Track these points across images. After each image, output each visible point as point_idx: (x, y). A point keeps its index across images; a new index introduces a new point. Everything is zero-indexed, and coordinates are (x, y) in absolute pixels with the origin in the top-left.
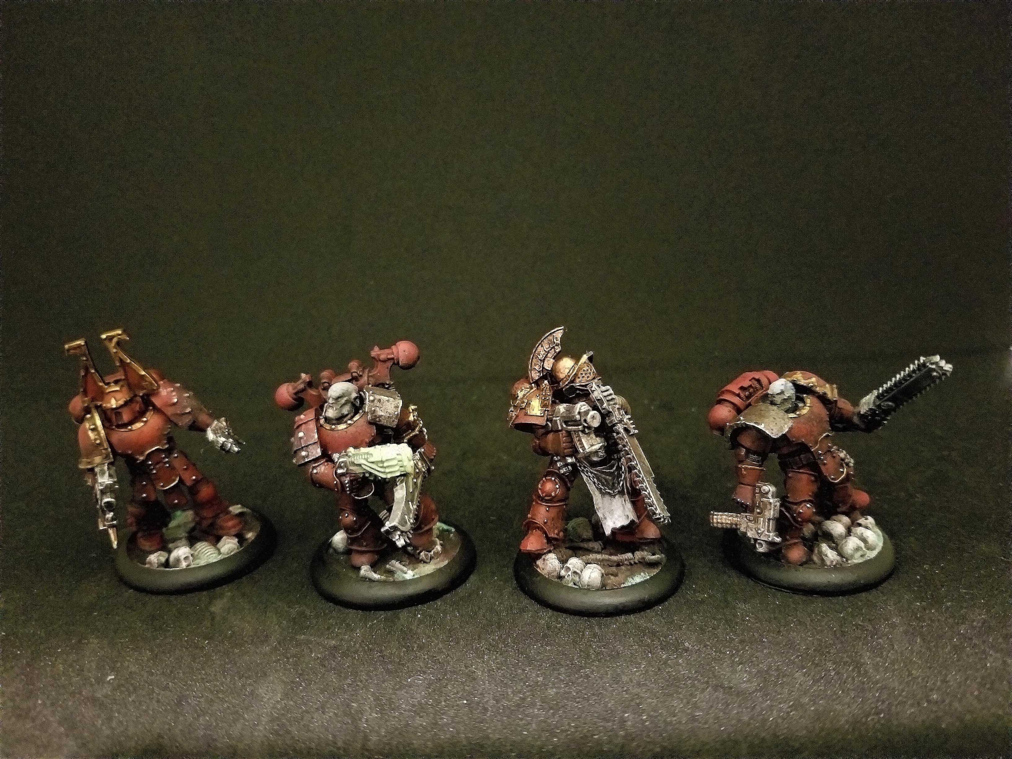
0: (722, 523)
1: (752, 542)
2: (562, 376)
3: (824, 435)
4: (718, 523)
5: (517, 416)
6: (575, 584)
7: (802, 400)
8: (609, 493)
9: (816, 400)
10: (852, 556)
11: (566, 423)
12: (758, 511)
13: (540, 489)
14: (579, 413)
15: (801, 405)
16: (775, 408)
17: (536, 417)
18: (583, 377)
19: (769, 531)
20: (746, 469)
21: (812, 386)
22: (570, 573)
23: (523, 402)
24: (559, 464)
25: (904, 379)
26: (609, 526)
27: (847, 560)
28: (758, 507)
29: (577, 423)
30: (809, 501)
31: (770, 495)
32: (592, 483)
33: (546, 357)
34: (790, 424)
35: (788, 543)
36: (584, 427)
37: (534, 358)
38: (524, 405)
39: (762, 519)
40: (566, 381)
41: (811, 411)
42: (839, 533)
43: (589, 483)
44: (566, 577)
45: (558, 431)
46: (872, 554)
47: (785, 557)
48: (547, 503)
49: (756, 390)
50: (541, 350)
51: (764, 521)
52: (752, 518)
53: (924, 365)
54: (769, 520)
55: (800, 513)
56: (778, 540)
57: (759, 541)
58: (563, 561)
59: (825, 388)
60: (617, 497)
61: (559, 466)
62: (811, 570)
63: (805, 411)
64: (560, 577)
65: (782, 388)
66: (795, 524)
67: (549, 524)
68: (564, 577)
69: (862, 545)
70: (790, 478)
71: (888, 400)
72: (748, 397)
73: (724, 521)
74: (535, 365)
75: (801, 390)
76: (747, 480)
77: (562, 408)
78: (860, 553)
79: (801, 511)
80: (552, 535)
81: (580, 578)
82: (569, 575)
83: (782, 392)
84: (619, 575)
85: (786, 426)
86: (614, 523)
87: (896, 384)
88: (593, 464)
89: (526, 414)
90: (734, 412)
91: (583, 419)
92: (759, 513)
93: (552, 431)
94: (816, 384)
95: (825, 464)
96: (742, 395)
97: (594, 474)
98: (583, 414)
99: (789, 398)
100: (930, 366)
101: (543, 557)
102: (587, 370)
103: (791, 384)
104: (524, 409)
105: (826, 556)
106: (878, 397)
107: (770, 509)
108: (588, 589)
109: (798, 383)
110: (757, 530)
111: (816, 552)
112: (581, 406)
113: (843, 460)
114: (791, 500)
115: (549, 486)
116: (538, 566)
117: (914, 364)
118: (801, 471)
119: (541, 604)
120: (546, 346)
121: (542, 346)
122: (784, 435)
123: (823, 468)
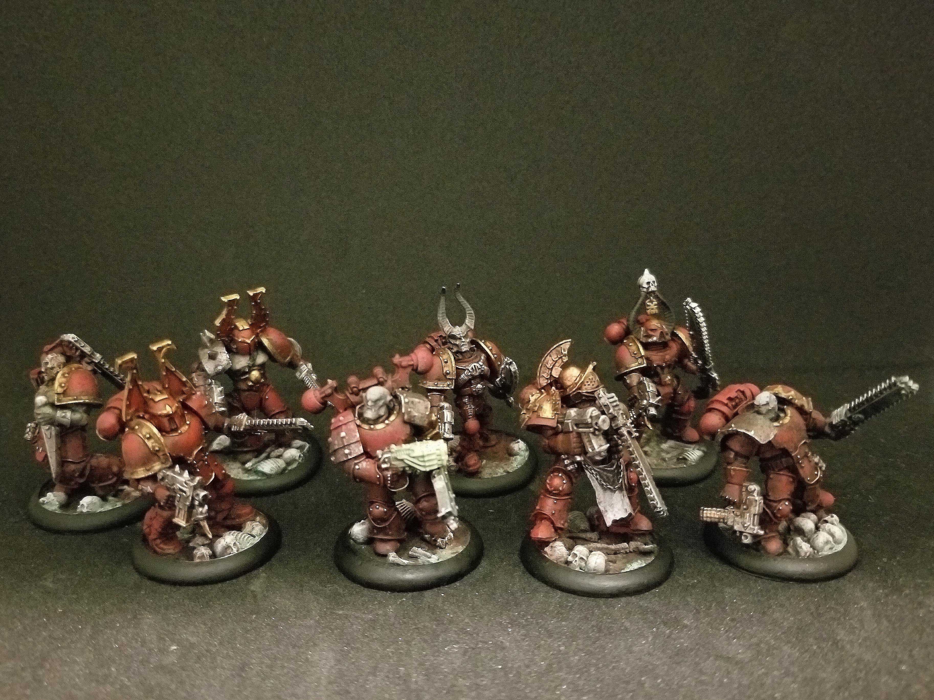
0: (711, 518)
1: (738, 534)
2: (568, 383)
3: (803, 442)
4: (707, 517)
5: (530, 418)
6: (581, 569)
7: (783, 411)
8: (610, 488)
9: (795, 412)
10: (822, 549)
11: (577, 425)
12: (745, 507)
13: (549, 484)
14: (591, 417)
15: (782, 415)
16: (761, 417)
17: (547, 420)
18: (589, 385)
19: (753, 525)
20: (734, 470)
21: (792, 399)
22: (577, 559)
23: (536, 406)
24: (566, 462)
25: (876, 395)
26: (609, 518)
27: (818, 552)
28: (745, 504)
29: (588, 425)
30: (788, 500)
31: (755, 494)
32: (595, 480)
33: (554, 366)
34: (776, 432)
35: (768, 536)
36: (595, 429)
37: (543, 366)
38: (536, 408)
39: (748, 514)
40: (573, 388)
41: (792, 421)
42: (810, 528)
43: (593, 480)
44: (573, 562)
45: (569, 432)
46: (839, 548)
47: (764, 548)
48: (555, 496)
49: (741, 401)
50: (549, 360)
51: (750, 516)
52: (738, 513)
53: (895, 384)
54: (754, 515)
55: (779, 509)
56: (762, 532)
57: (745, 534)
58: (570, 549)
59: (803, 400)
60: (617, 492)
61: (566, 463)
62: (788, 560)
63: (787, 420)
64: (567, 563)
65: (768, 400)
66: (774, 519)
67: (556, 515)
68: (571, 562)
69: (831, 539)
70: (771, 479)
71: (860, 413)
72: (735, 407)
73: (712, 516)
74: (544, 373)
75: (782, 401)
76: (734, 480)
77: (573, 412)
78: (829, 546)
79: (781, 508)
80: (559, 525)
81: (586, 563)
82: (576, 561)
83: (767, 404)
84: (617, 562)
85: (772, 434)
86: (615, 515)
87: (867, 400)
88: (596, 463)
89: (539, 417)
90: (723, 420)
91: (594, 422)
92: (745, 509)
93: (562, 432)
94: (795, 397)
95: (802, 467)
96: (730, 405)
97: (598, 472)
98: (594, 418)
99: (773, 408)
100: (900, 385)
101: (551, 544)
102: (592, 379)
103: (775, 397)
104: (536, 411)
105: (801, 547)
106: (850, 410)
107: (756, 506)
108: (594, 574)
109: (780, 395)
110: (743, 524)
111: (791, 544)
112: (592, 411)
113: (817, 464)
114: (771, 498)
115: (557, 482)
116: (546, 553)
117: (885, 382)
118: (781, 473)
119: (551, 586)
120: (554, 357)
121: (551, 356)
122: (770, 442)
123: (801, 471)
